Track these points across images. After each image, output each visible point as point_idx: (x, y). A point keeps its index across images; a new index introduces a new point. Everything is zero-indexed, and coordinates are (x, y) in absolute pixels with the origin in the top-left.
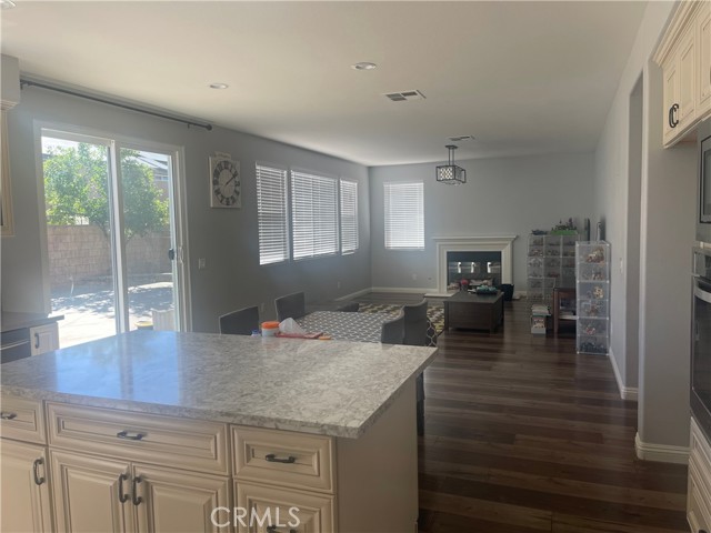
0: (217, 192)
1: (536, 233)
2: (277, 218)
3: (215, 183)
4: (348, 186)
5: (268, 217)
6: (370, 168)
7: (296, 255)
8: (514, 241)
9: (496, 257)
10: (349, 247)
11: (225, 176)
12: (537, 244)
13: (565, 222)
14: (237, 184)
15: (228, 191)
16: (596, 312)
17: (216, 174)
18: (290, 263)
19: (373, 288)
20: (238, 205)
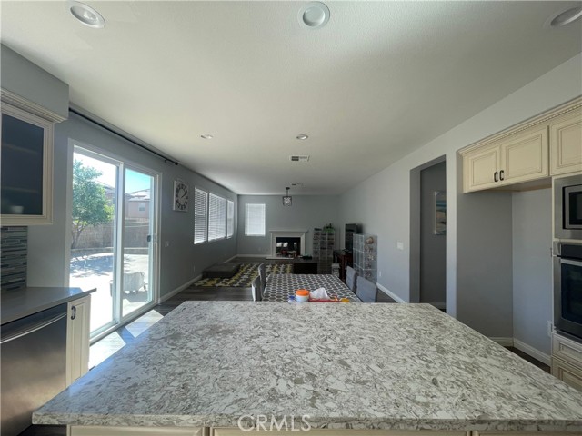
0: (177, 201)
1: (316, 229)
2: (203, 218)
3: (177, 196)
4: (231, 203)
5: (199, 217)
6: (239, 196)
7: (210, 239)
8: (306, 233)
9: (298, 240)
10: (230, 235)
11: (182, 193)
12: (317, 234)
13: (328, 225)
14: (187, 198)
15: (182, 201)
16: (370, 266)
17: (177, 191)
18: (206, 243)
19: (238, 255)
20: (186, 210)
